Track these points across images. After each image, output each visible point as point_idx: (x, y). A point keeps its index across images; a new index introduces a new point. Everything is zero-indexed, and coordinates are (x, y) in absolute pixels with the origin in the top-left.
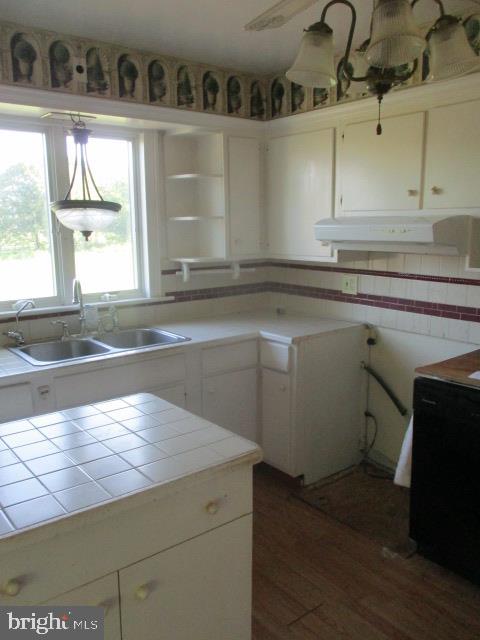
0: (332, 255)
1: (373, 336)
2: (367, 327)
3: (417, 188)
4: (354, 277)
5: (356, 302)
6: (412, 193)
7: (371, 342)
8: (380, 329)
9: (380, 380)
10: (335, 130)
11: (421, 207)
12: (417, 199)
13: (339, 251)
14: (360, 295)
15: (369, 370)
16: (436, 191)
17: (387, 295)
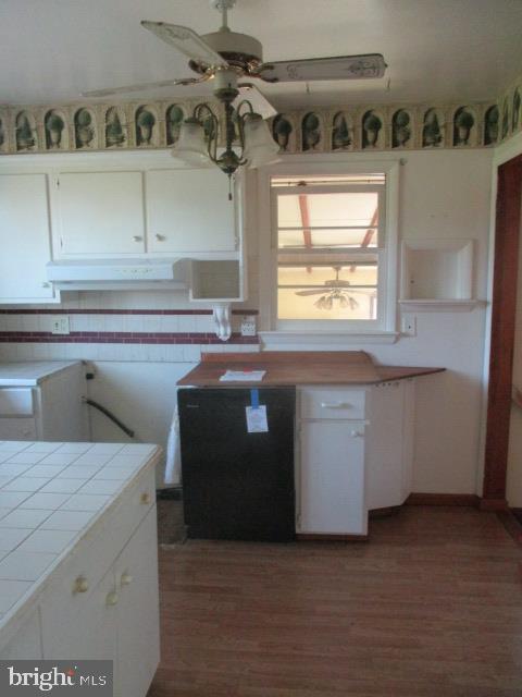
0: (54, 296)
1: (91, 371)
2: (84, 363)
3: (141, 234)
4: (65, 317)
5: (70, 341)
6: (138, 239)
7: (90, 377)
8: (97, 364)
9: (101, 409)
10: (47, 176)
11: (146, 251)
12: (142, 243)
13: (62, 292)
14: (72, 334)
15: (90, 403)
16: (160, 238)
17: (103, 330)
